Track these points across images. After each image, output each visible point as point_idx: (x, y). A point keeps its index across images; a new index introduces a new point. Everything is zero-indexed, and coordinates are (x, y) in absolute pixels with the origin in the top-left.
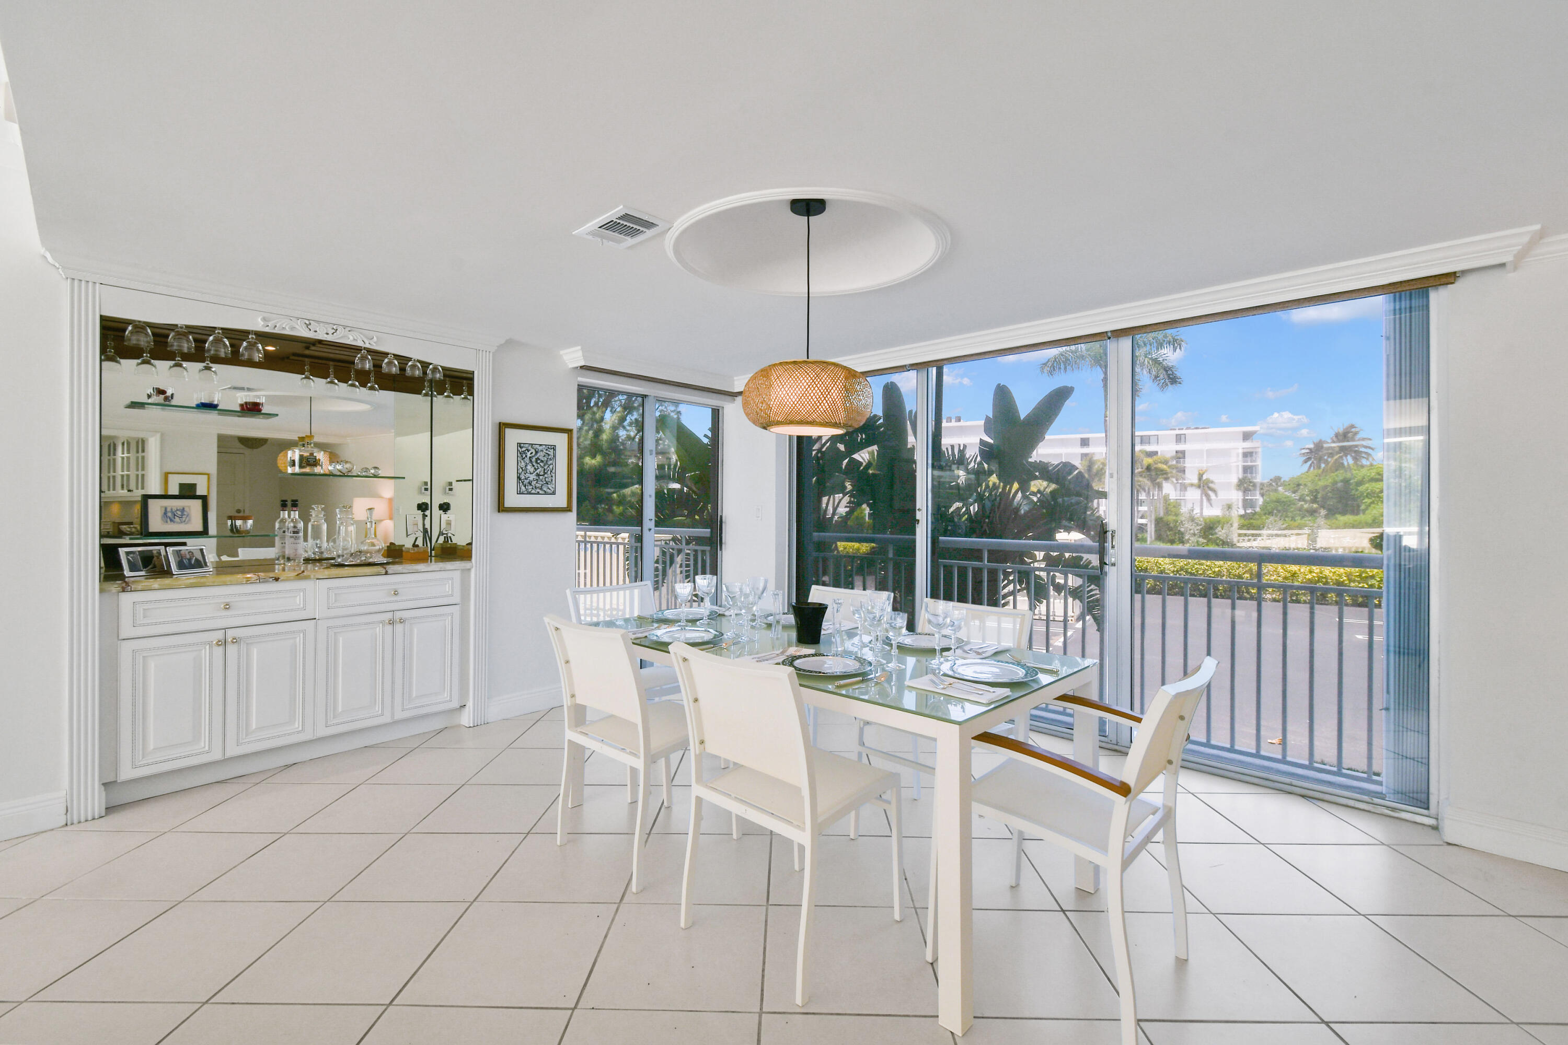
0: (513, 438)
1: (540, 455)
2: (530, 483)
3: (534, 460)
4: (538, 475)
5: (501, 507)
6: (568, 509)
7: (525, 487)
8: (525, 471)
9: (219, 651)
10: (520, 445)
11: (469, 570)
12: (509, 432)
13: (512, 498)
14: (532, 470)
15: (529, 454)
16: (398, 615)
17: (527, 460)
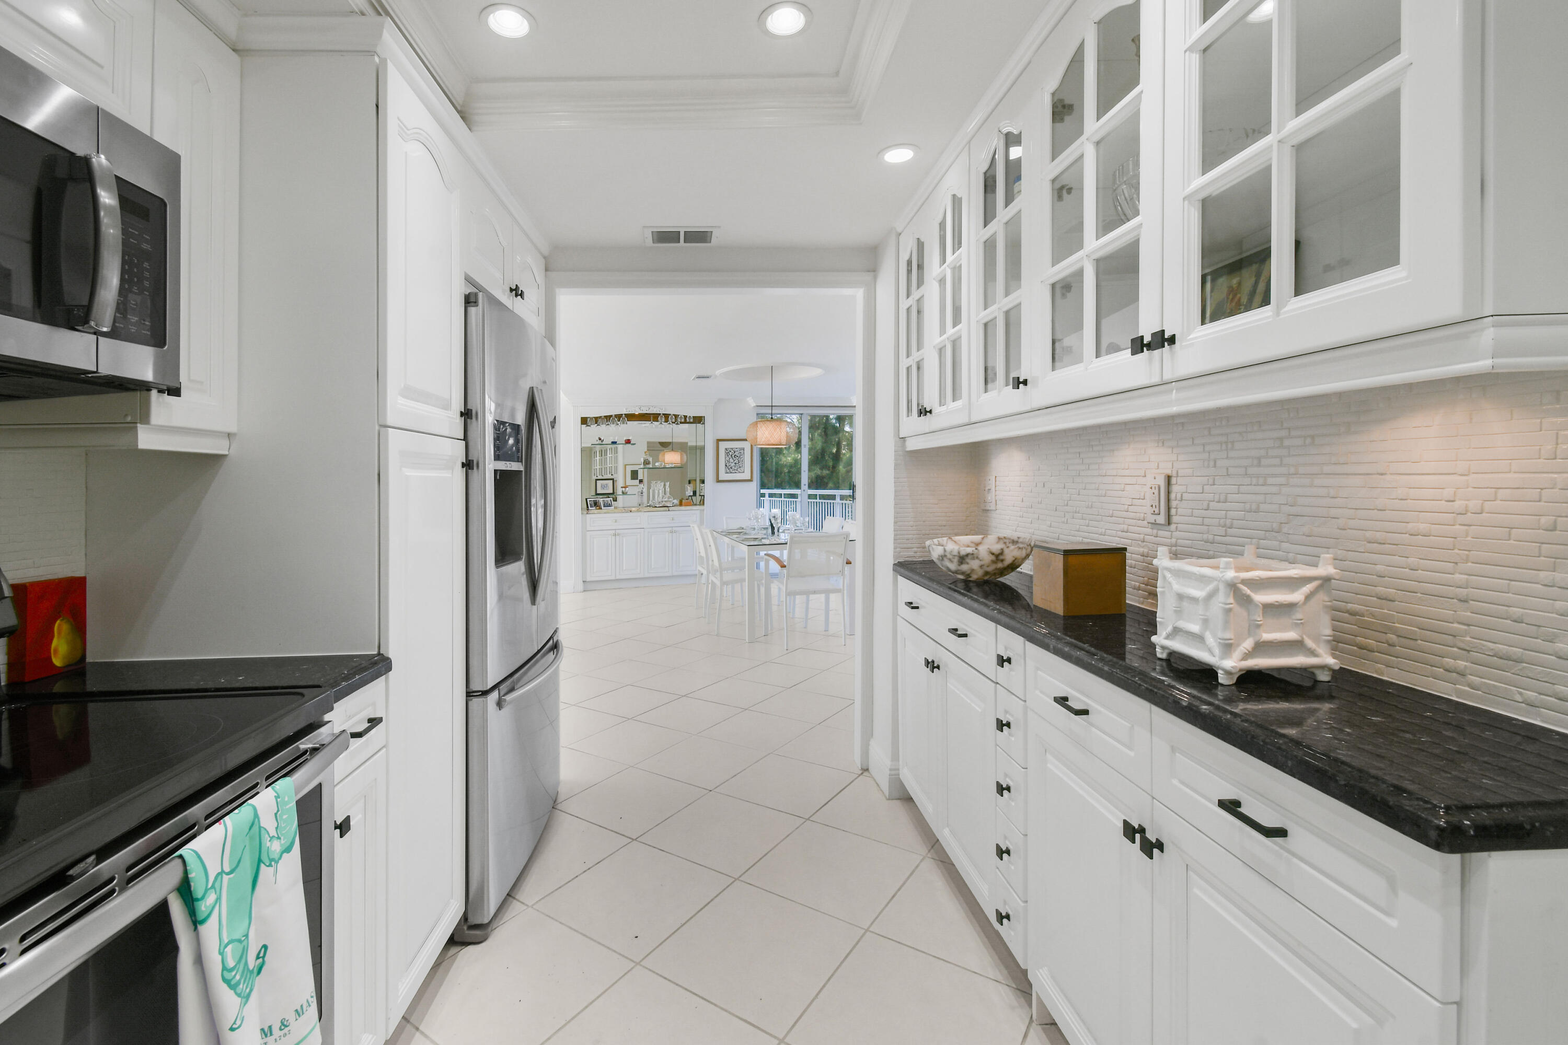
0: (723, 446)
1: (736, 453)
2: (731, 468)
3: (733, 456)
4: (735, 463)
5: (718, 481)
6: (751, 480)
7: (729, 469)
8: (729, 461)
9: (614, 537)
10: (726, 449)
11: (704, 510)
12: (720, 443)
13: (723, 476)
14: (732, 461)
15: (731, 453)
16: (674, 529)
17: (730, 456)
